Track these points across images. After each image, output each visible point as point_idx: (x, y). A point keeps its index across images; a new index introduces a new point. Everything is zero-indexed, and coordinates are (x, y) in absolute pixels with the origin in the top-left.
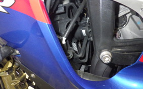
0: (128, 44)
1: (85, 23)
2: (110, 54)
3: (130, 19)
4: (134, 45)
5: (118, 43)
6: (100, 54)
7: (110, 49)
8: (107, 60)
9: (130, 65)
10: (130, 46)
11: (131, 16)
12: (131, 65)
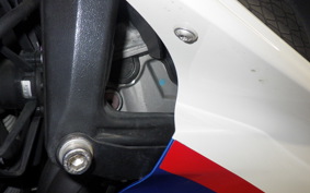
0: (138, 123)
1: (35, 62)
2: (90, 147)
3: (147, 69)
4: (150, 128)
5: (113, 118)
6: (60, 146)
7: (90, 134)
8: (79, 164)
9: (137, 180)
10: (141, 128)
11: (148, 62)
12: (142, 180)
